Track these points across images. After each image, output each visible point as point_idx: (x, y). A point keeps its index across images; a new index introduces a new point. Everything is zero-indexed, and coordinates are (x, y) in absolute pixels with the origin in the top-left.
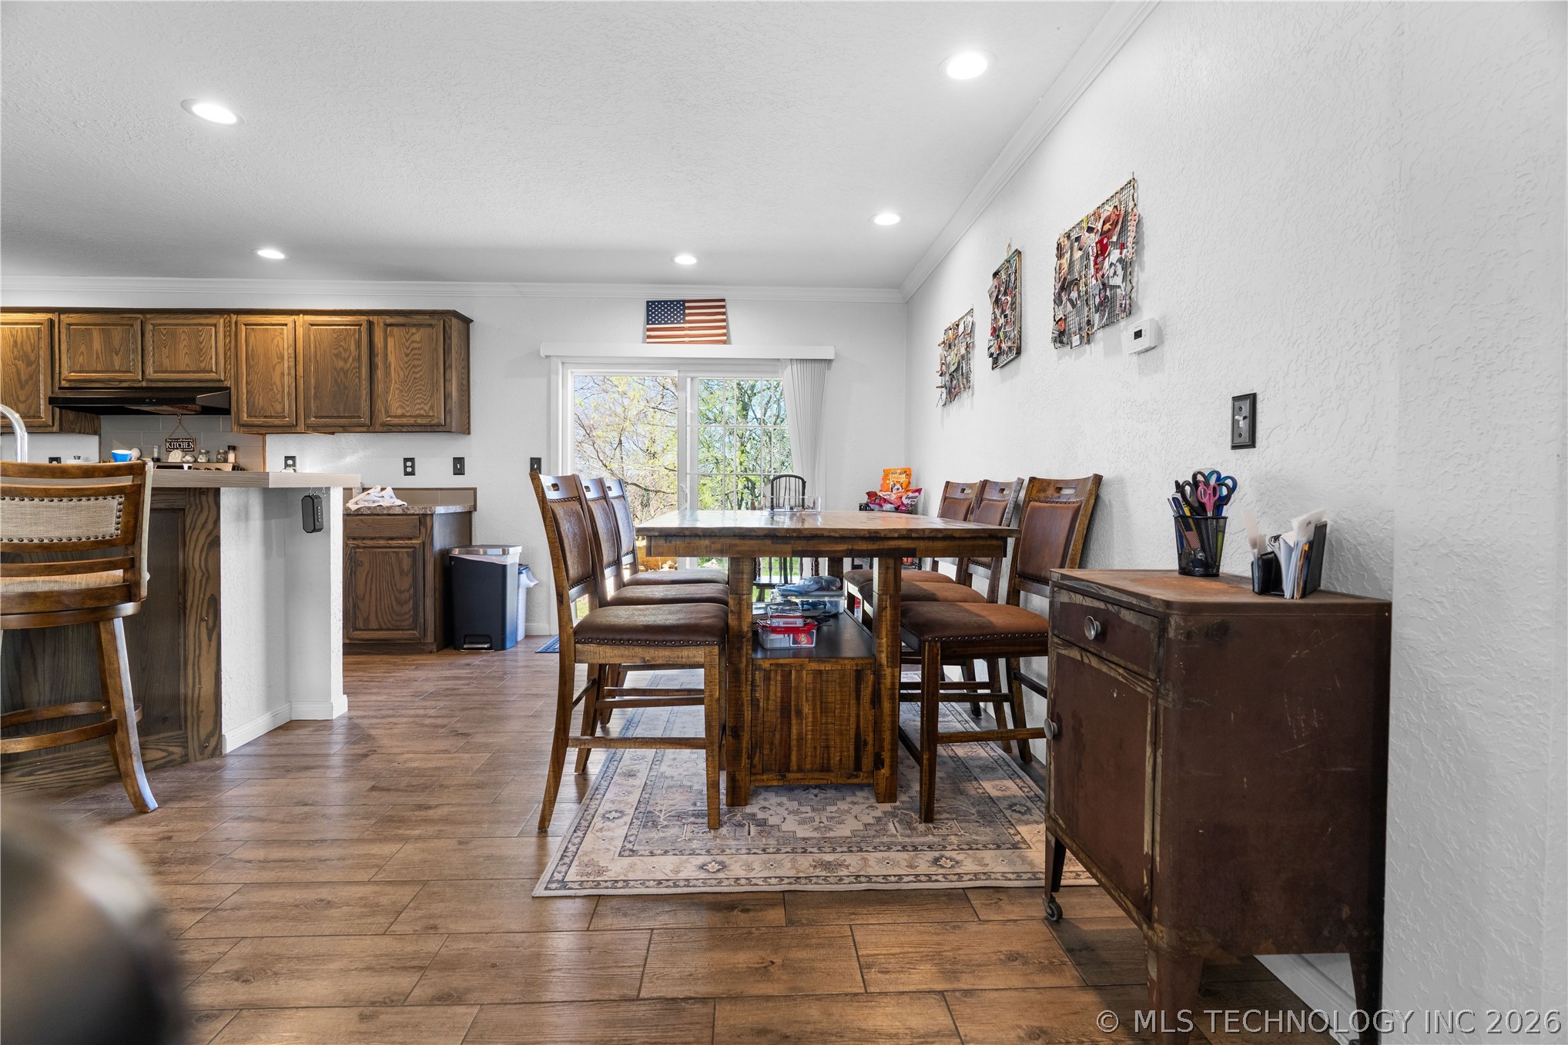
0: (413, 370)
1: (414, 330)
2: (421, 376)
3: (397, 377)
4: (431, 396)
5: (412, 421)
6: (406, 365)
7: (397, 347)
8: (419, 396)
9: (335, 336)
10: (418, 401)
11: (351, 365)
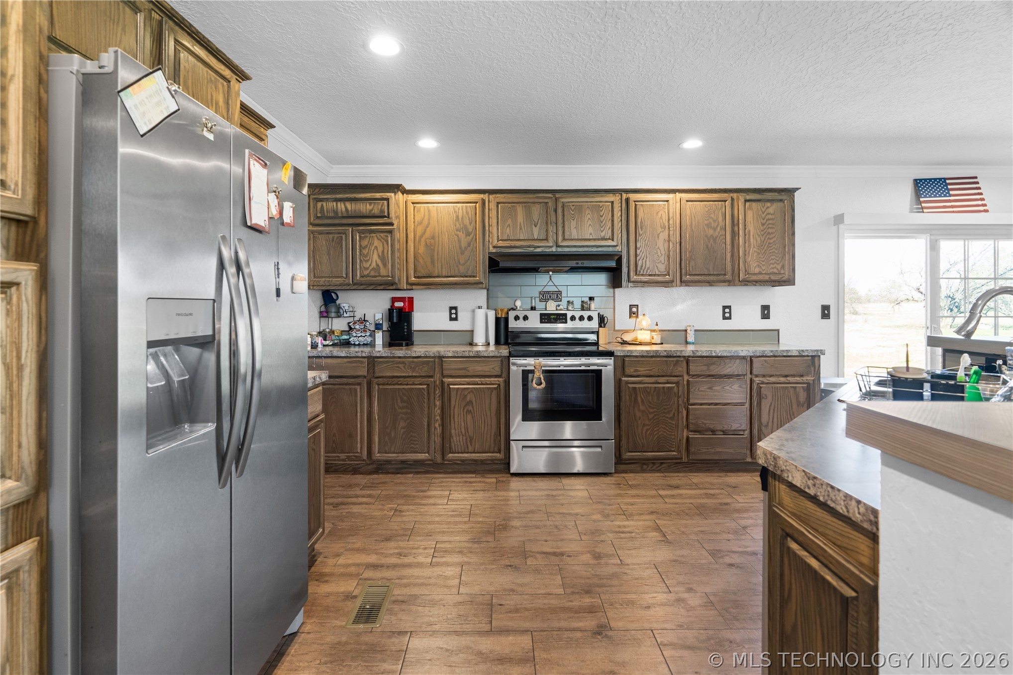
0: (768, 237)
1: (768, 204)
2: (774, 241)
3: (755, 242)
4: (783, 258)
5: (767, 277)
6: (762, 233)
7: (755, 218)
8: (773, 257)
9: (707, 210)
10: (772, 261)
11: (719, 233)
